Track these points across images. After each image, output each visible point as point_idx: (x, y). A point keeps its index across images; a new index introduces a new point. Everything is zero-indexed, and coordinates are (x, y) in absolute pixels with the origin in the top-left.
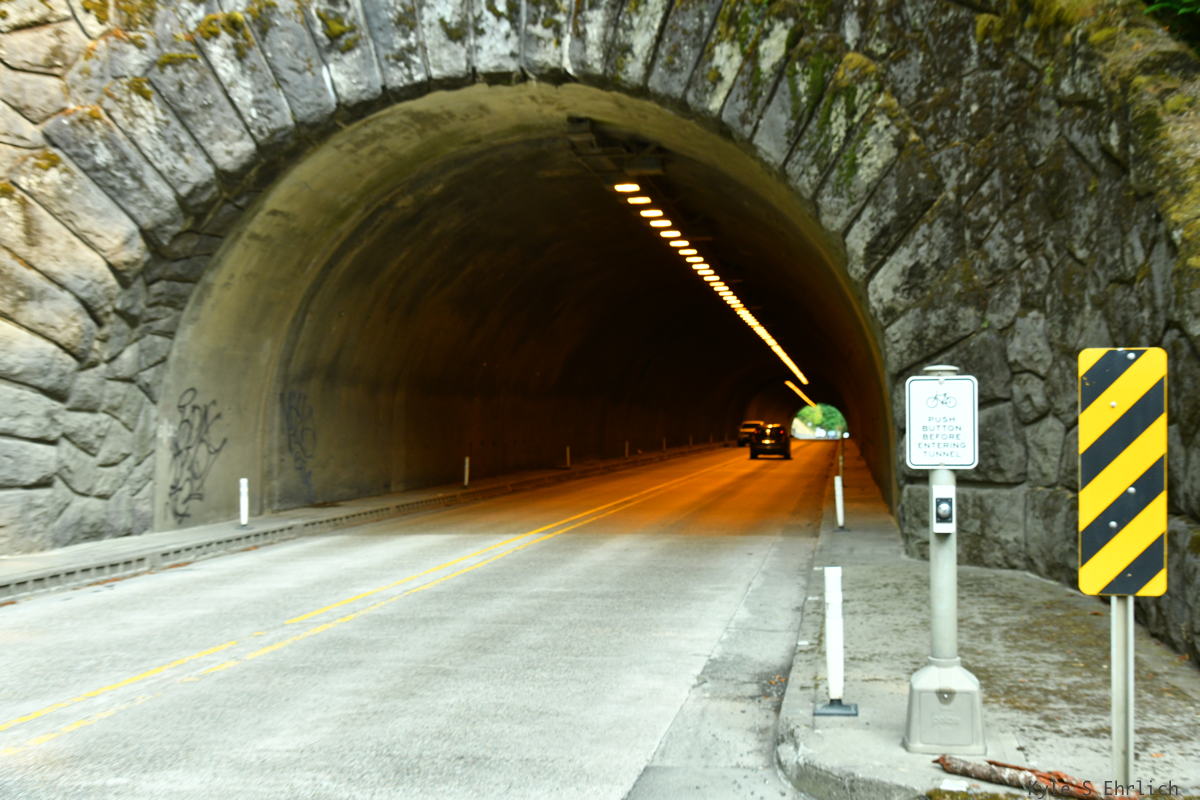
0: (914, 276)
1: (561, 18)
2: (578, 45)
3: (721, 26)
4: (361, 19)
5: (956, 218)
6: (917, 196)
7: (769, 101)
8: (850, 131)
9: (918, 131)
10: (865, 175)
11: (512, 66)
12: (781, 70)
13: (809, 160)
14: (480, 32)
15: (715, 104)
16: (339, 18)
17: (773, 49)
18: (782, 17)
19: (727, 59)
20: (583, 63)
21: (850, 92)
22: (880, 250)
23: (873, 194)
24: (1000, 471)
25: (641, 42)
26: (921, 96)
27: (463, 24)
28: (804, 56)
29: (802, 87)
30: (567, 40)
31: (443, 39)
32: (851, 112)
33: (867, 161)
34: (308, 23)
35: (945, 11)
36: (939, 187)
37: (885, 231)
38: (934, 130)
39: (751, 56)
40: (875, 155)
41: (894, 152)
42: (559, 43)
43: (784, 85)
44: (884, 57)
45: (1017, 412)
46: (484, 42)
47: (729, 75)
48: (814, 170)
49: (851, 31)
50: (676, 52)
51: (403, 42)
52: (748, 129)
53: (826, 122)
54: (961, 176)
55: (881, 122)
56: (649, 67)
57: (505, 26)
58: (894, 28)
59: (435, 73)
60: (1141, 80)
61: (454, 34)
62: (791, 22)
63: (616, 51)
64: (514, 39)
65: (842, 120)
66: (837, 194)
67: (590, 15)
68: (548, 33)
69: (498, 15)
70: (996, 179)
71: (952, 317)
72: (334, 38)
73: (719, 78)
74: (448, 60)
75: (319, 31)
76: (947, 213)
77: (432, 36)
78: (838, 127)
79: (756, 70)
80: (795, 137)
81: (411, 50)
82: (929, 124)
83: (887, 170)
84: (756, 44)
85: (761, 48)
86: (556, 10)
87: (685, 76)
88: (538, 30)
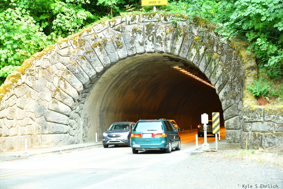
0: (225, 93)
1: (162, 41)
2: (166, 47)
3: (192, 45)
4: (123, 42)
5: (231, 84)
6: (225, 80)
7: (201, 60)
8: (215, 67)
9: (226, 68)
10: (218, 75)
11: (153, 51)
12: (203, 55)
13: (208, 72)
14: (147, 44)
15: (192, 60)
16: (119, 42)
17: (202, 51)
18: (203, 45)
19: (194, 51)
20: (167, 50)
21: (215, 60)
22: (220, 88)
23: (219, 78)
24: (237, 127)
25: (178, 47)
26: (226, 62)
27: (143, 42)
28: (207, 53)
29: (207, 58)
30: (163, 46)
31: (139, 46)
32: (215, 64)
33: (218, 73)
34: (113, 43)
35: (229, 49)
36: (229, 79)
37: (221, 85)
38: (228, 69)
39: (198, 52)
40: (219, 72)
41: (222, 72)
42: (162, 46)
43: (204, 57)
44: (220, 55)
45: (239, 117)
46: (147, 46)
47: (194, 54)
48: (209, 73)
49: (215, 49)
50: (184, 49)
51: (131, 46)
52: (198, 65)
53: (211, 65)
54: (232, 77)
55: (220, 66)
56: (179, 52)
57: (151, 43)
58: (222, 50)
59: (138, 52)
60: (246, 70)
61: (141, 45)
62: (205, 46)
63: (173, 48)
64: (153, 45)
65: (214, 65)
66: (213, 78)
67: (168, 41)
68: (160, 44)
69: (150, 41)
70: (236, 79)
71: (230, 101)
72: (118, 46)
73: (193, 55)
74: (140, 49)
75: (115, 45)
76: (229, 83)
77: (137, 45)
78: (213, 66)
79: (199, 54)
80: (206, 67)
81: (133, 48)
82: (227, 68)
83: (221, 75)
84: (199, 50)
85: (200, 50)
86: (161, 40)
87: (186, 54)
88: (158, 44)
